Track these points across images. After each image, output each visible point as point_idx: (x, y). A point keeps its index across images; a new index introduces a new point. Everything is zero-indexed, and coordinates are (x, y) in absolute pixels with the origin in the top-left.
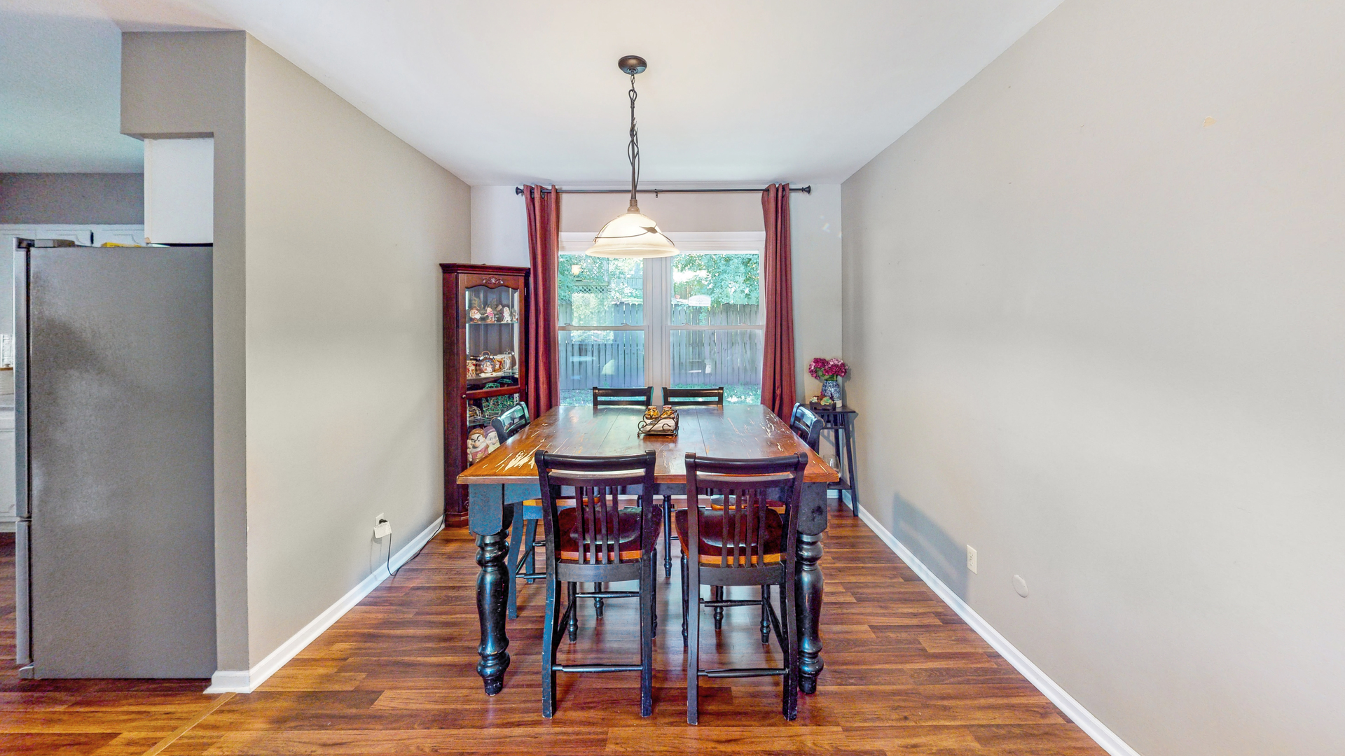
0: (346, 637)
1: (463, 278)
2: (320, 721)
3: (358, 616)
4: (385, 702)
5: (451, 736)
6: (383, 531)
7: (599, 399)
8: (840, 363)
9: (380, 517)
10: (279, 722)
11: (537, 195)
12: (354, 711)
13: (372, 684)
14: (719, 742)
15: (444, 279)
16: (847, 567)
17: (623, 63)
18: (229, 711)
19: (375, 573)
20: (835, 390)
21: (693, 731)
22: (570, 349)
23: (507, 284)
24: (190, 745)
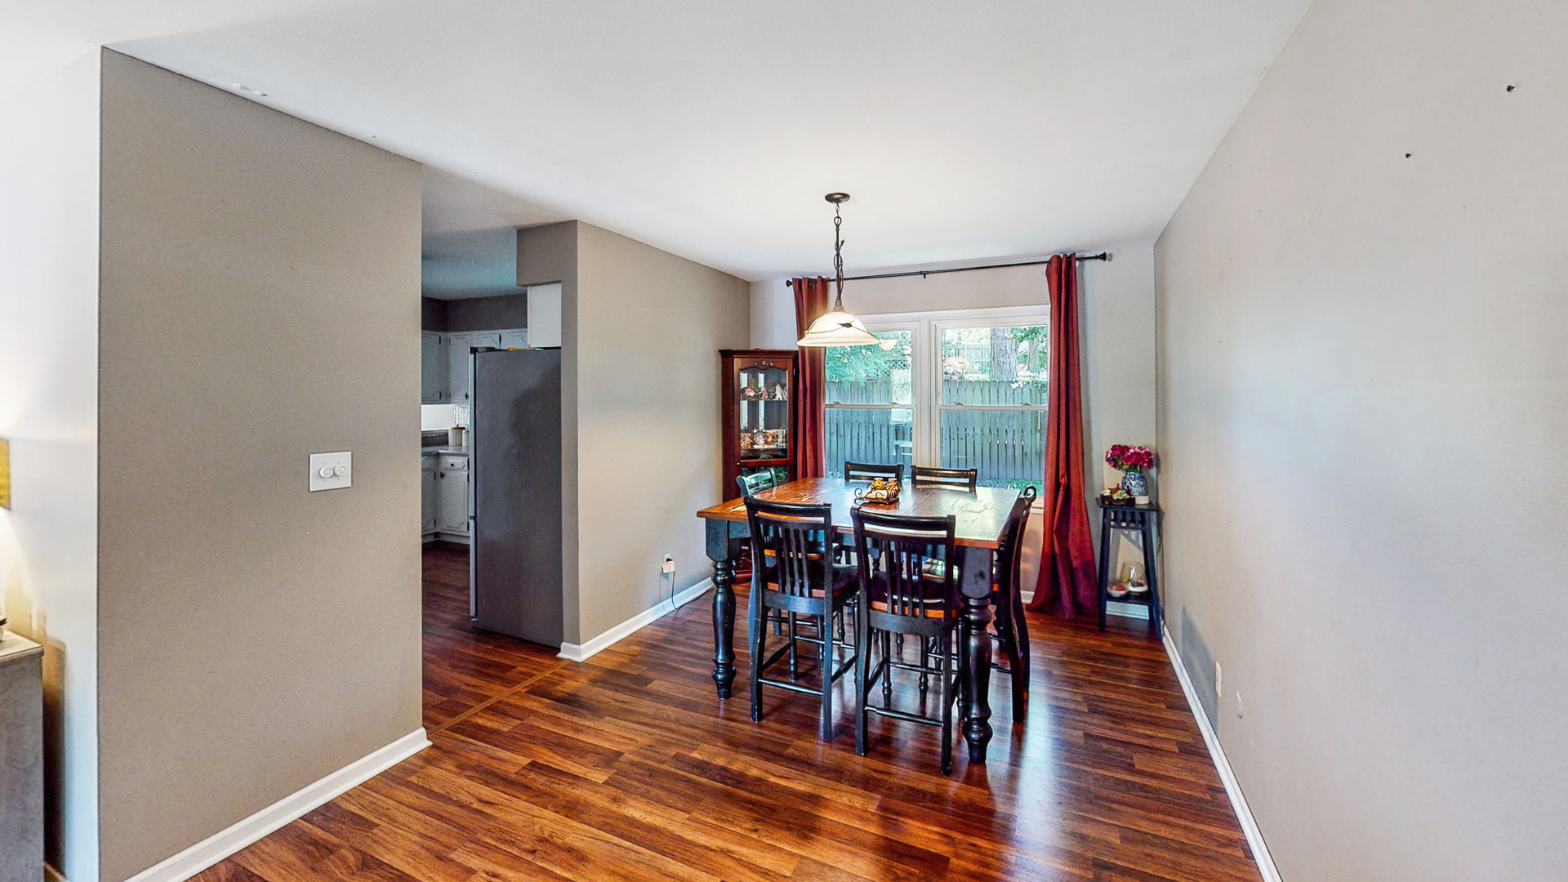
0: (638, 643)
1: (737, 363)
2: (617, 688)
3: (648, 631)
4: (655, 686)
5: (688, 715)
6: (669, 568)
7: (851, 473)
8: (1143, 451)
9: (667, 556)
10: (594, 682)
11: (804, 287)
12: (635, 687)
13: (650, 674)
14: (875, 771)
15: (723, 362)
16: (1100, 682)
17: (830, 198)
18: (569, 669)
19: (663, 603)
20: (1137, 483)
21: (860, 759)
22: (884, 430)
23: (776, 366)
24: (549, 681)
